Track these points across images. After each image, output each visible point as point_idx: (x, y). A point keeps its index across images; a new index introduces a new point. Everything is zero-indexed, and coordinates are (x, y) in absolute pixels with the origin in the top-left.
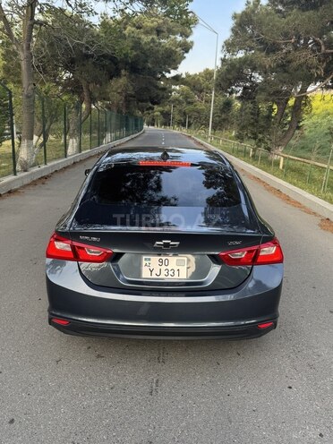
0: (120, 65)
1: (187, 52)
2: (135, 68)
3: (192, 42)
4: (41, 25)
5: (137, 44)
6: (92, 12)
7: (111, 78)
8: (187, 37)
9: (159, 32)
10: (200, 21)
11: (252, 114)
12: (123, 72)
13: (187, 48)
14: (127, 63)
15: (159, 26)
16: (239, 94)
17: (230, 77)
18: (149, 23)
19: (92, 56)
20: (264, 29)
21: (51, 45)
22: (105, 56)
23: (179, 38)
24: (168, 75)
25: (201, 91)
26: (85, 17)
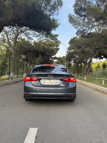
0: (39, 53)
1: (58, 51)
2: (43, 54)
3: (59, 48)
4: (18, 42)
5: (44, 48)
6: (32, 39)
7: (36, 57)
8: (58, 47)
9: (50, 45)
10: (61, 43)
11: (76, 66)
12: (40, 56)
13: (58, 50)
14: (41, 53)
15: (50, 44)
16: (73, 62)
17: (70, 56)
18: (47, 43)
19: (31, 51)
20: (77, 43)
21: (20, 48)
22: (35, 51)
23: (55, 47)
24: (52, 57)
25: (62, 62)
26: (30, 41)
